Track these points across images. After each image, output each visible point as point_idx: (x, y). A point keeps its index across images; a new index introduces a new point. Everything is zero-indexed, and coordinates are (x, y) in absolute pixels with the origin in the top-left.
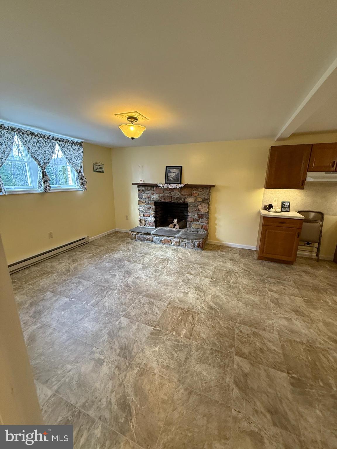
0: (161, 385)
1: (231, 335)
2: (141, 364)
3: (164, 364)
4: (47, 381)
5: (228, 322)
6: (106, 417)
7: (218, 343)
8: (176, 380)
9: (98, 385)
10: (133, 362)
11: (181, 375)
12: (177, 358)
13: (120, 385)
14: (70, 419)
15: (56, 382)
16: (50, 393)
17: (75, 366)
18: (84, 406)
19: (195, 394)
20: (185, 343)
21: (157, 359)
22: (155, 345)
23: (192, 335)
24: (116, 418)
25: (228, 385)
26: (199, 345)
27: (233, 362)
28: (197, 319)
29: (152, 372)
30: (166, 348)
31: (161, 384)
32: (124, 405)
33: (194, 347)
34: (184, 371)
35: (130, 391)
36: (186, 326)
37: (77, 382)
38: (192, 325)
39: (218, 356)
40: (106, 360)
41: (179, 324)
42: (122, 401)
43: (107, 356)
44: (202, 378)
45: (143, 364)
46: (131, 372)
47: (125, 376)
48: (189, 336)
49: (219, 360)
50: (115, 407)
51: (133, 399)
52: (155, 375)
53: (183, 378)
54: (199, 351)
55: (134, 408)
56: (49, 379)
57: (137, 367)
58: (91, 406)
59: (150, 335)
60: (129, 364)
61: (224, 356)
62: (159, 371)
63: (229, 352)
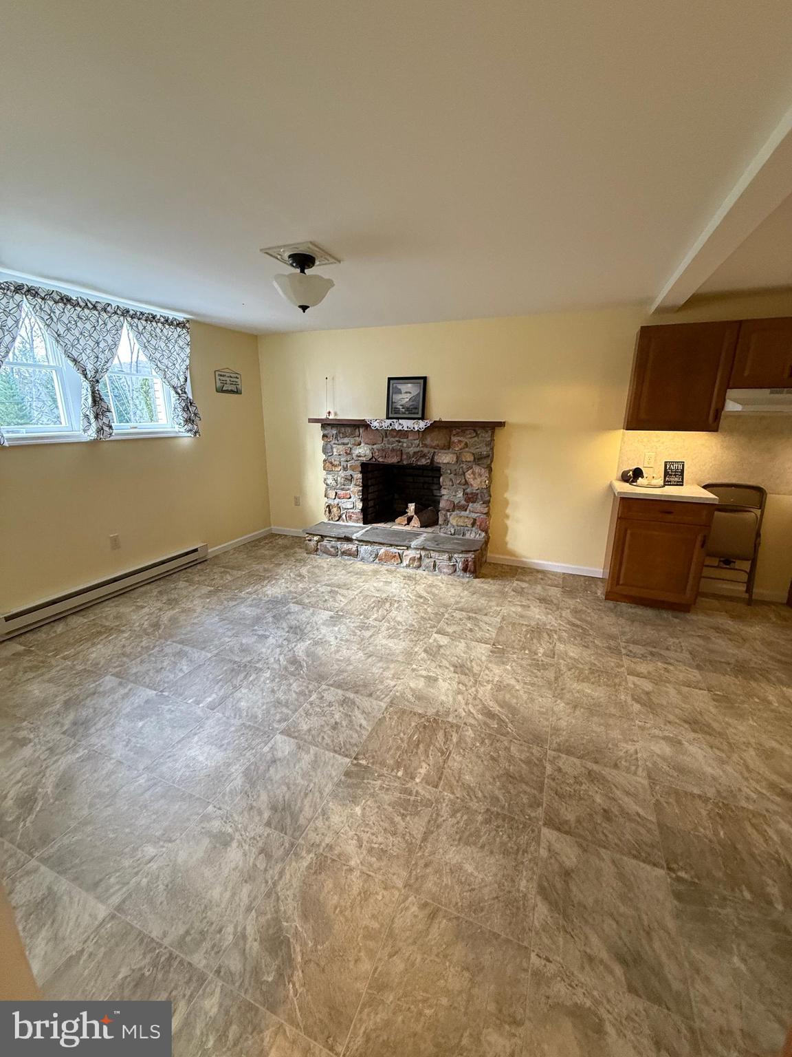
0: (366, 895)
2: (319, 846)
3: (373, 845)
4: (96, 884)
6: (233, 969)
7: (504, 797)
8: (400, 884)
9: (216, 893)
10: (301, 841)
11: (414, 873)
12: (404, 833)
13: (268, 895)
14: (147, 974)
15: (117, 887)
16: (102, 911)
17: (164, 849)
18: (181, 942)
19: (444, 917)
20: (425, 798)
21: (356, 834)
22: (354, 800)
24: (256, 972)
25: (525, 896)
26: (459, 800)
28: (455, 740)
29: (344, 865)
30: (379, 807)
31: (364, 893)
32: (276, 942)
33: (447, 805)
34: (421, 863)
35: (290, 906)
36: (428, 756)
37: (167, 886)
38: (443, 753)
39: (504, 826)
40: (237, 836)
41: (412, 752)
42: (271, 932)
43: (240, 826)
44: (463, 879)
45: (323, 845)
46: (294, 864)
47: (281, 874)
48: (436, 779)
49: (505, 837)
50: (254, 946)
51: (296, 927)
52: (351, 870)
53: (417, 879)
54: (459, 815)
55: (298, 949)
56: (101, 880)
57: (309, 852)
58: (198, 944)
59: (343, 778)
60: (292, 845)
62: (361, 863)
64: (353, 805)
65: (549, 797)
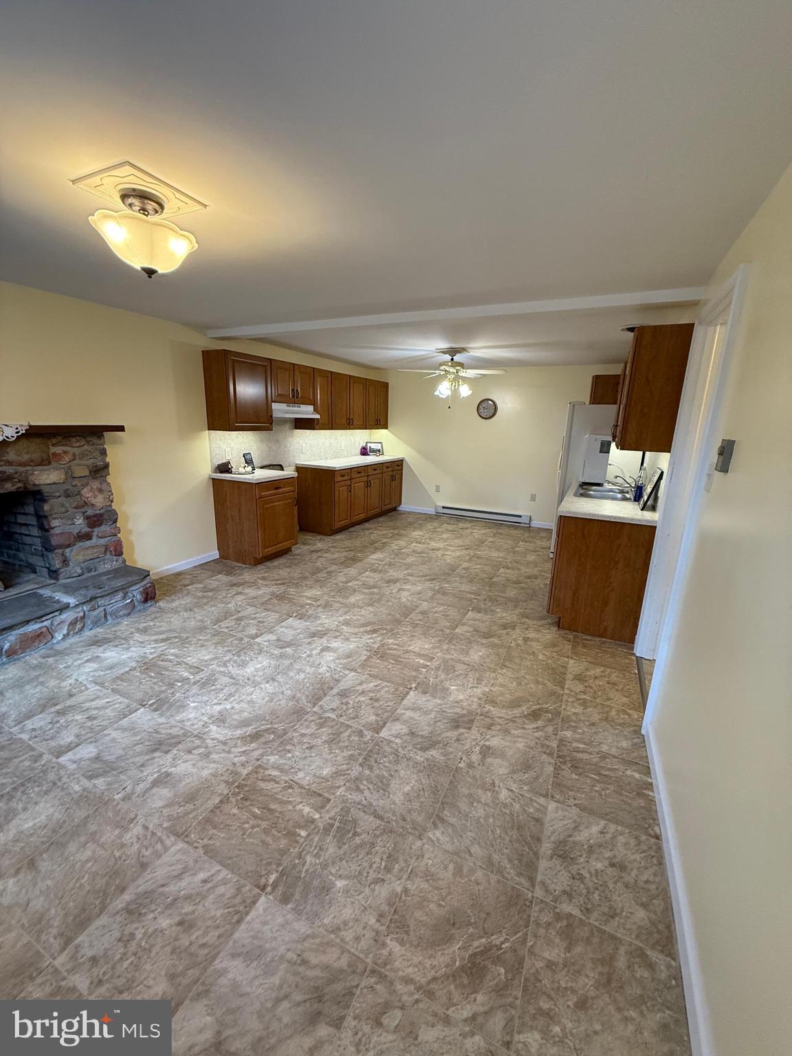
1: (338, 726)
2: (377, 932)
3: (382, 867)
5: (306, 720)
7: (350, 750)
8: (419, 843)
11: (410, 830)
12: (373, 835)
20: (339, 812)
21: (369, 886)
22: (326, 889)
23: (320, 792)
26: (347, 784)
27: (391, 742)
28: (275, 773)
29: (400, 898)
30: (341, 859)
31: (427, 876)
33: (351, 794)
34: (402, 823)
36: (290, 802)
38: (290, 787)
39: (377, 758)
41: (278, 817)
44: (415, 794)
45: (377, 926)
48: (321, 799)
49: (384, 759)
51: (459, 948)
52: (406, 891)
53: (416, 829)
54: (362, 787)
55: (476, 943)
59: (289, 906)
61: (379, 750)
62: (399, 879)
63: (372, 740)
64: (333, 890)
65: (356, 724)
